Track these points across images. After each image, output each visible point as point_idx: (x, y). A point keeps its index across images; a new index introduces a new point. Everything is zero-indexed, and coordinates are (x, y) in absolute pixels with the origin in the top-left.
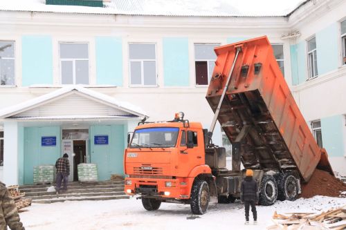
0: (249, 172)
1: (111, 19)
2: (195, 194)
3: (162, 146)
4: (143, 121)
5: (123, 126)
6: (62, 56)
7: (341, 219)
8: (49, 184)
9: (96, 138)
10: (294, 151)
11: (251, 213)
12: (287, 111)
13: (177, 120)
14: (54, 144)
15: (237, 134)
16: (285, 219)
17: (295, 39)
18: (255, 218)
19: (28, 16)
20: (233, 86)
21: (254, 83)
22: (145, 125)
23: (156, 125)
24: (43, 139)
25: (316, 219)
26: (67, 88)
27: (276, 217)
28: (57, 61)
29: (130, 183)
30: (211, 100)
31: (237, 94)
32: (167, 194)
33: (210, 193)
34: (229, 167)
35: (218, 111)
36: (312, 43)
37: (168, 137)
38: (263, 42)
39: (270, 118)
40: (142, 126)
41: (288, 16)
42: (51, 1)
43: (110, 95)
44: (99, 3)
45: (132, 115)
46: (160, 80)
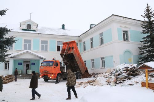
1: (37, 34)
2: (57, 78)
3: (50, 66)
4: (45, 60)
5: (39, 61)
6: (25, 43)
7: (91, 83)
8: (20, 74)
9: (32, 63)
10: (80, 68)
12: (79, 58)
13: (53, 60)
14: (22, 64)
15: (67, 63)
16: (79, 83)
19: (17, 33)
20: (67, 52)
21: (72, 52)
23: (48, 61)
24: (19, 63)
25: (86, 83)
26: (26, 51)
28: (23, 44)
29: (41, 75)
30: (62, 55)
31: (68, 54)
32: (50, 78)
33: (61, 77)
34: (65, 71)
35: (63, 58)
36: (84, 43)
37: (51, 64)
38: (74, 42)
39: (75, 60)
40: (45, 61)
41: (79, 36)
42: (23, 30)
43: (36, 53)
44: (35, 31)
45: (41, 58)
46: (49, 50)
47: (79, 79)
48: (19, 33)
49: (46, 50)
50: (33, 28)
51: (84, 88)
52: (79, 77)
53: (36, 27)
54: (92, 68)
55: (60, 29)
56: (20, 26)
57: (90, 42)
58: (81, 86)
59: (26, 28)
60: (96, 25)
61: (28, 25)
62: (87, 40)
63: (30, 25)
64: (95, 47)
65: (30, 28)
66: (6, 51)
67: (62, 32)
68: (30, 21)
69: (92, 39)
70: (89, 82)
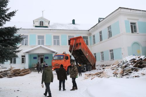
0: (80, 65)
1: (49, 30)
3: (60, 59)
4: (56, 54)
5: (52, 55)
6: (38, 39)
7: (99, 75)
8: (35, 68)
9: (46, 57)
11: (80, 74)
13: (64, 53)
14: (36, 59)
16: (87, 75)
17: (90, 35)
18: (81, 75)
19: (31, 30)
20: (75, 48)
22: (57, 55)
23: (59, 55)
24: (34, 57)
25: (94, 75)
26: (39, 46)
27: (85, 75)
28: (37, 40)
29: (53, 68)
36: (94, 36)
37: (62, 57)
41: (89, 30)
42: (36, 27)
43: (49, 47)
44: (47, 27)
45: (54, 52)
46: (60, 44)
47: (89, 71)
48: (33, 30)
49: (58, 44)
50: (45, 24)
51: (91, 79)
52: (89, 69)
53: (48, 23)
54: (102, 60)
55: (71, 24)
56: (34, 24)
57: (99, 35)
58: (89, 78)
59: (39, 25)
60: (104, 19)
61: (41, 22)
62: (96, 33)
63: (43, 22)
64: (103, 40)
65: (43, 25)
66: (18, 48)
67: (72, 27)
68: (42, 18)
69: (101, 33)
70: (97, 74)
